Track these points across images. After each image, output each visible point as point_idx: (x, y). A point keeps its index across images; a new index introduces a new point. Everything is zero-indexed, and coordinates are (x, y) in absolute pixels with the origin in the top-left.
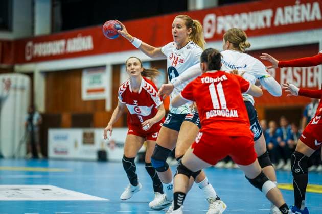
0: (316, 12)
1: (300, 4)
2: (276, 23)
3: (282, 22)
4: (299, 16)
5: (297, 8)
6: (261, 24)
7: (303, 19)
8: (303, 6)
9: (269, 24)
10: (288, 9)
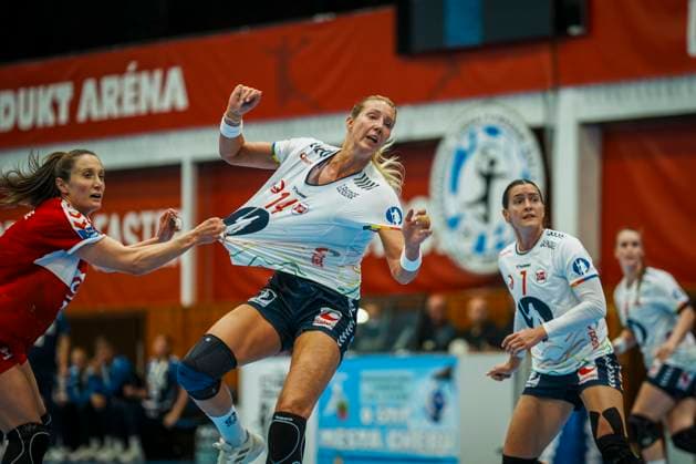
0: (174, 91)
1: (139, 70)
2: (82, 116)
3: (96, 114)
4: (136, 100)
5: (129, 80)
6: (45, 117)
7: (143, 108)
8: (144, 78)
9: (64, 117)
10: (109, 83)
